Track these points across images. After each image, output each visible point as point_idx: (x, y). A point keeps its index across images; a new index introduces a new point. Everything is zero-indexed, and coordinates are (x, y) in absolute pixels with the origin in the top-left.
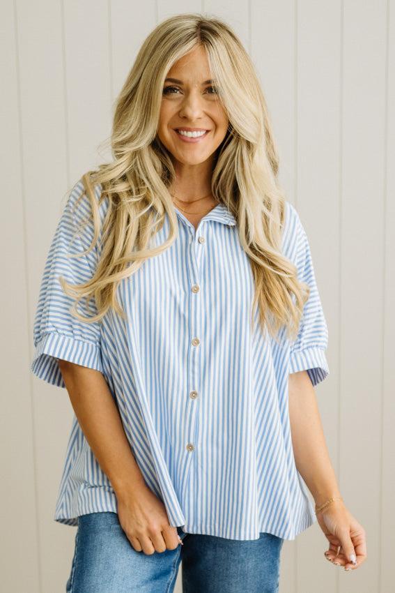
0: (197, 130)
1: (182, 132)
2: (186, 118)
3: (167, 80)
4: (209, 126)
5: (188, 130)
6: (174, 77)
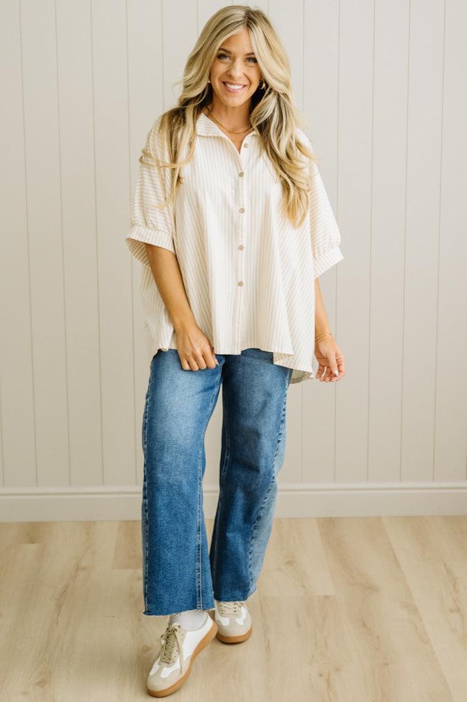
0: (238, 84)
1: (227, 85)
2: (230, 76)
3: (220, 49)
4: (246, 82)
5: (232, 84)
6: (226, 47)
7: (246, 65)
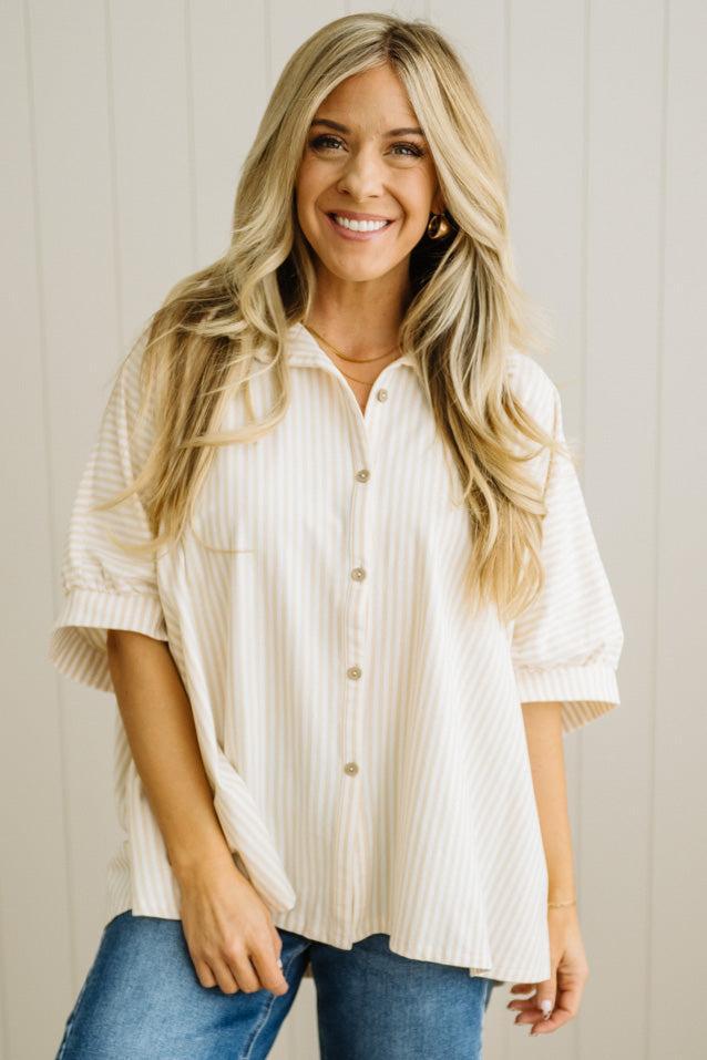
7: (391, 165)
